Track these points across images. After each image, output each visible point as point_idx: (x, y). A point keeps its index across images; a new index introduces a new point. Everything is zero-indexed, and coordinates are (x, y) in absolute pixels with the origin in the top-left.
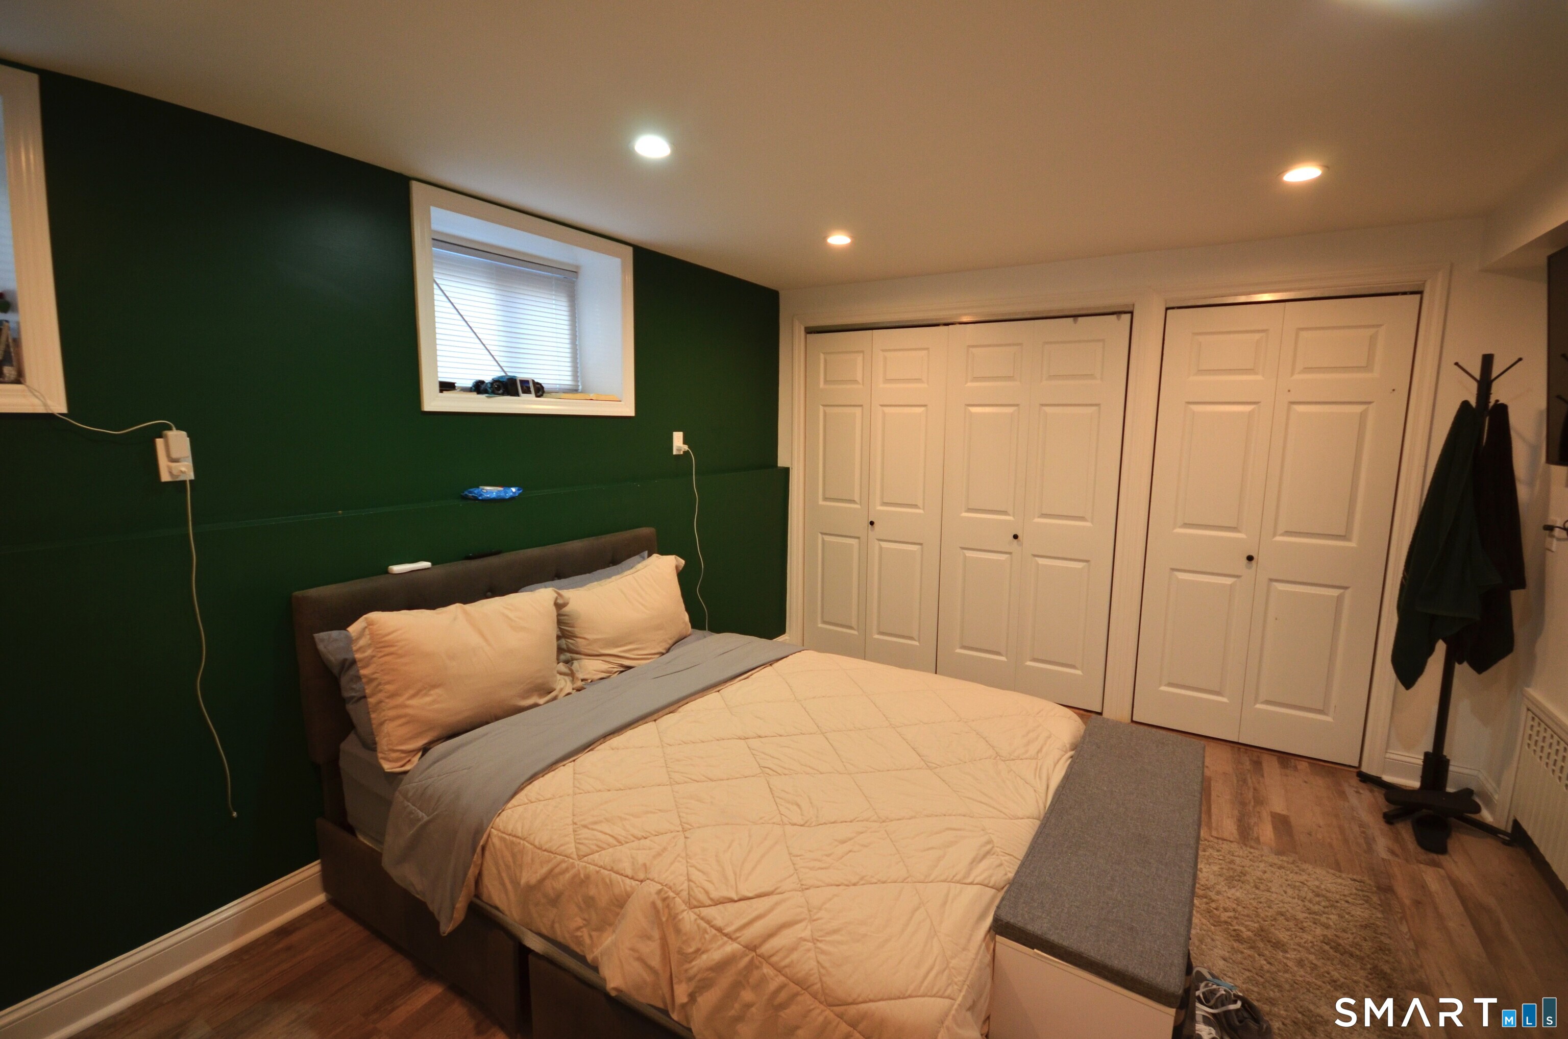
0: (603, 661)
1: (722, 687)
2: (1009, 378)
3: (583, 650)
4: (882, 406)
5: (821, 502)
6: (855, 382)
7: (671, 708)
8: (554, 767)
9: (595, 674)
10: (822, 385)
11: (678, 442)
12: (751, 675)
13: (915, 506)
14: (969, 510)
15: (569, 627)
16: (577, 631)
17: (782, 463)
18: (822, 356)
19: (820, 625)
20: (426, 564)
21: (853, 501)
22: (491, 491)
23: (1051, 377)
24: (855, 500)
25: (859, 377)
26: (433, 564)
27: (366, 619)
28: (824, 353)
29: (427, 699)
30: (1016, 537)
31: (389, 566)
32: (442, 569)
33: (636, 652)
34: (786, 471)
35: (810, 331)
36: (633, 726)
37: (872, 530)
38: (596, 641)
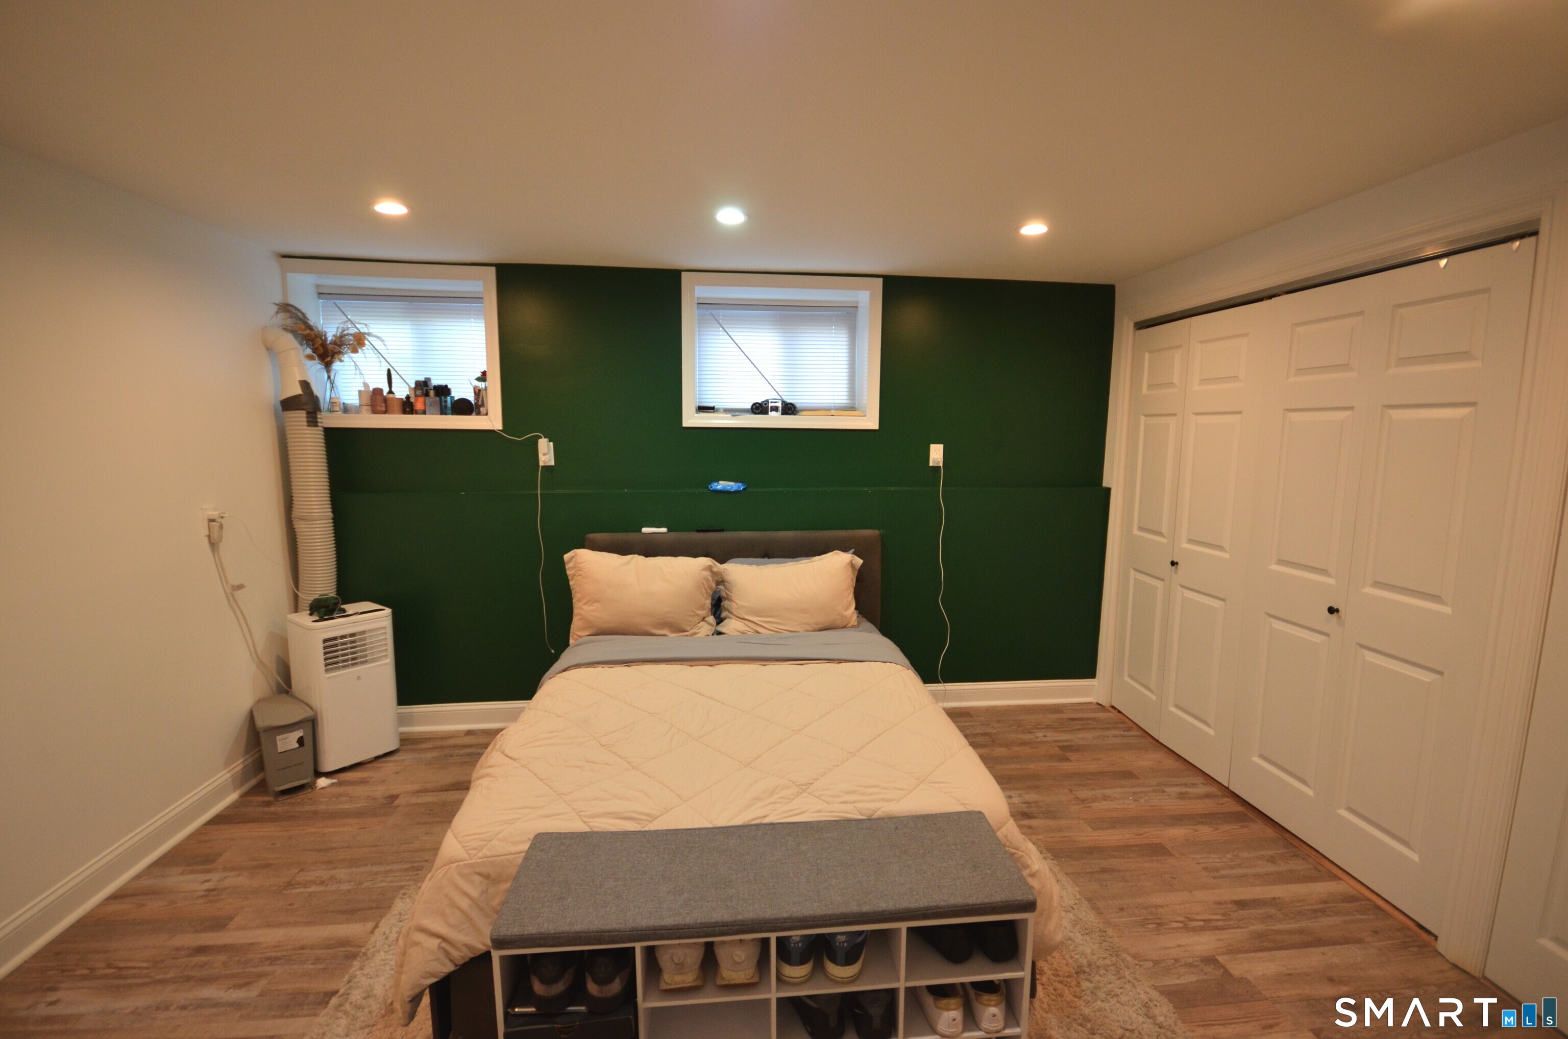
0: (744, 624)
1: (769, 663)
2: (1345, 367)
3: (734, 612)
4: (1196, 414)
5: (1136, 532)
6: (1172, 384)
7: (713, 663)
8: (595, 665)
9: (732, 632)
10: (1145, 391)
11: (936, 453)
12: (807, 664)
13: (1220, 548)
14: (1281, 562)
15: (729, 591)
16: (733, 596)
17: (1105, 484)
18: (1147, 355)
19: (1126, 679)
20: (664, 530)
21: (1160, 534)
22: (721, 485)
23: (1404, 361)
24: (1163, 532)
25: (1176, 380)
26: (669, 531)
27: (575, 552)
28: (1150, 352)
29: (591, 608)
30: (1332, 610)
31: (643, 527)
32: (673, 535)
33: (772, 625)
34: (1108, 491)
35: (1142, 325)
36: (668, 663)
37: (1176, 573)
38: (743, 607)
